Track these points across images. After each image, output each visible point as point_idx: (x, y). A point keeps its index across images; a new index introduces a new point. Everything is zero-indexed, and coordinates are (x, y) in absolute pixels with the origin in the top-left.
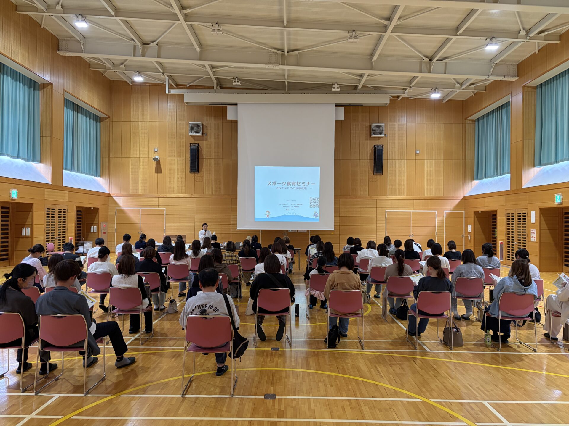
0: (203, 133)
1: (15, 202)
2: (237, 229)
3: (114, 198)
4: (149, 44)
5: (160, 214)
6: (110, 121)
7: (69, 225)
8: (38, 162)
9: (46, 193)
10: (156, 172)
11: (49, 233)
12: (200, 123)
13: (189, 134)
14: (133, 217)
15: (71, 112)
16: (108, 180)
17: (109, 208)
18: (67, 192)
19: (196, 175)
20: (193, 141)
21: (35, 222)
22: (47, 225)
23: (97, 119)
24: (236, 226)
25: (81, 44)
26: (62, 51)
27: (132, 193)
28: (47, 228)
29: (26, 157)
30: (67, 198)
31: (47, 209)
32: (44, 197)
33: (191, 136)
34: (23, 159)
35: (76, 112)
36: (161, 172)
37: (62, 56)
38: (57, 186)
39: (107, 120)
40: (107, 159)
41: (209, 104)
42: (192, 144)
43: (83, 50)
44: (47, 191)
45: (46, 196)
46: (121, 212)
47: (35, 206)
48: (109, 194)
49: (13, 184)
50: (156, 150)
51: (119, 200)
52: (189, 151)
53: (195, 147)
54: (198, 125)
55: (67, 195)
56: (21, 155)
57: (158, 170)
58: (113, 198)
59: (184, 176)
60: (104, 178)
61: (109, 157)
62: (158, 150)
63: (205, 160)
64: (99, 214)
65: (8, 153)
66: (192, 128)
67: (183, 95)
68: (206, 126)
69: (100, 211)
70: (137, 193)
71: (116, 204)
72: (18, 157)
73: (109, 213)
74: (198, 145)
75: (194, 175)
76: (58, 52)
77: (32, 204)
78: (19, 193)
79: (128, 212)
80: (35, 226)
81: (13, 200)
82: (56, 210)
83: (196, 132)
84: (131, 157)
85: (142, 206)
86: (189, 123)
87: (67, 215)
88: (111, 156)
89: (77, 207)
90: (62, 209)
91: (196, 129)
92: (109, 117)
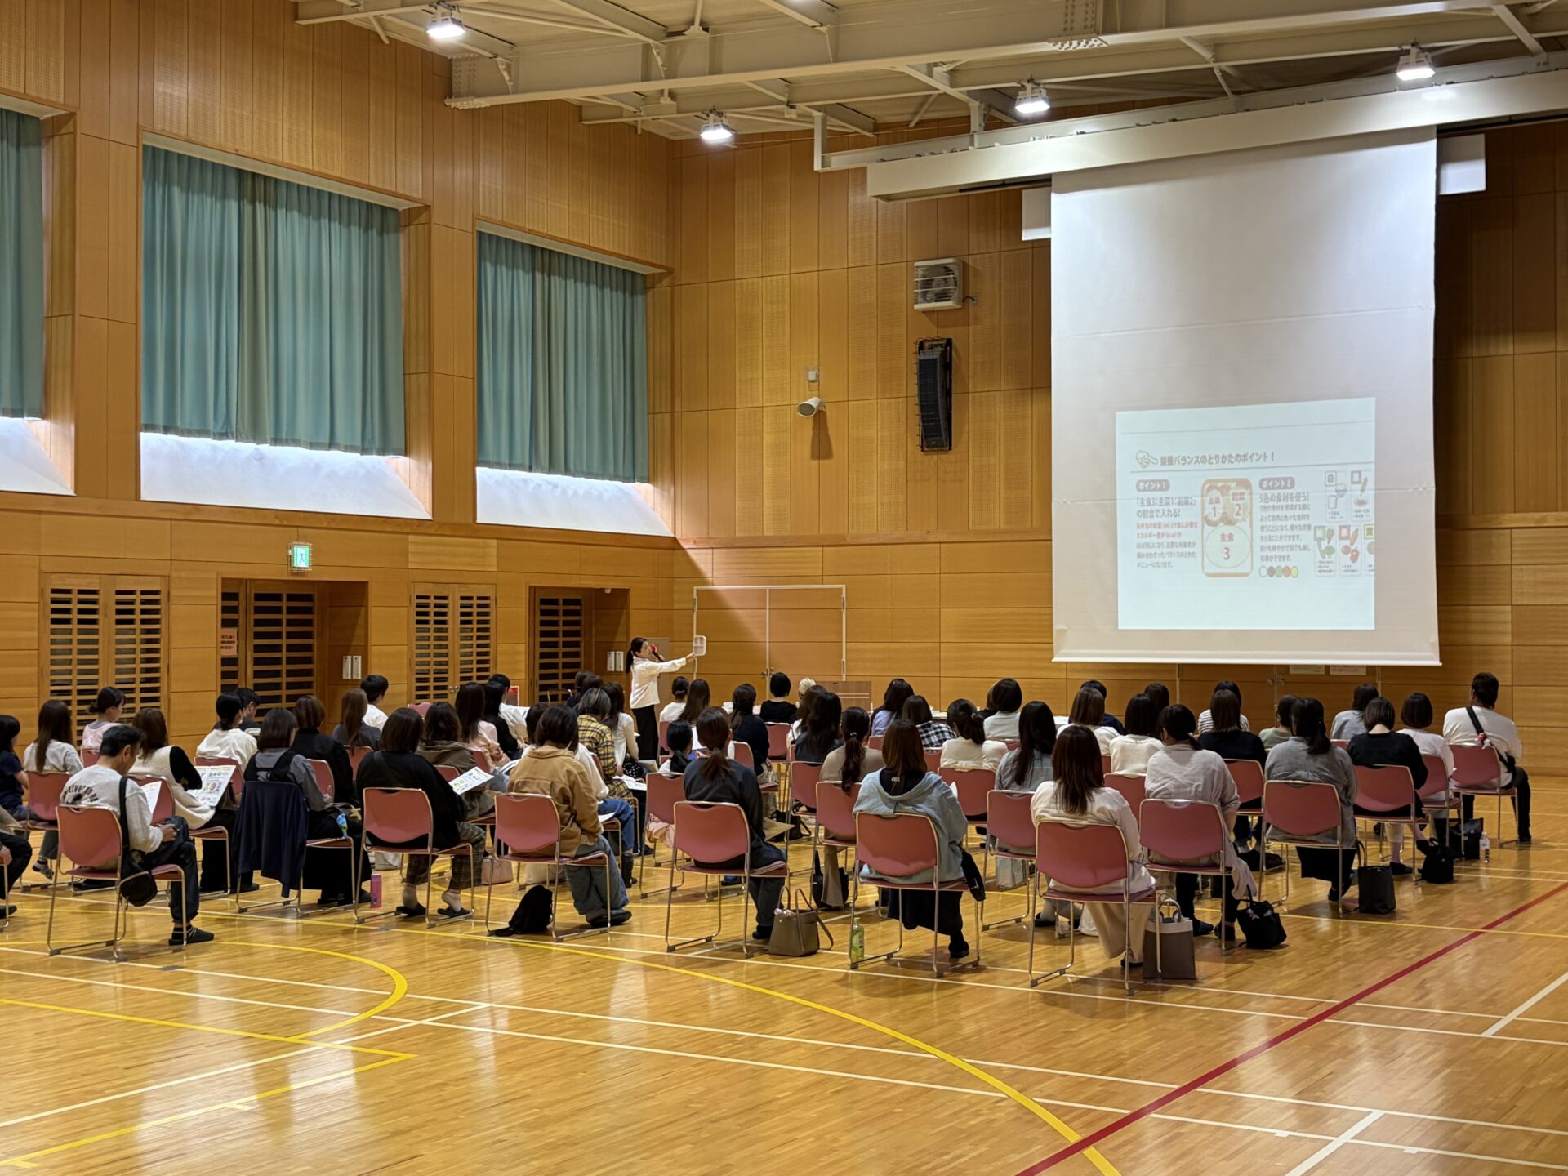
0: (965, 299)
1: (306, 579)
2: (1055, 659)
3: (690, 552)
4: (680, 33)
5: (827, 607)
6: (672, 286)
7: (500, 648)
8: (397, 452)
9: (411, 548)
10: (813, 457)
11: (428, 672)
12: (950, 260)
13: (917, 307)
14: (743, 615)
15: (523, 278)
16: (669, 492)
17: (676, 588)
18: (494, 542)
19: (943, 456)
20: (932, 332)
21: (375, 637)
22: (419, 647)
23: (630, 283)
24: (1051, 650)
25: (501, 67)
26: (459, 96)
27: (743, 535)
28: (420, 655)
29: (358, 443)
30: (494, 561)
31: (418, 597)
32: (407, 562)
33: (925, 312)
34: (349, 448)
35: (543, 273)
36: (828, 455)
37: (463, 110)
38: (455, 524)
39: (665, 282)
40: (667, 417)
41: (961, 191)
42: (927, 344)
43: (510, 84)
44: (416, 543)
45: (411, 558)
46: (711, 599)
47: (373, 592)
48: (674, 539)
49: (298, 527)
50: (812, 376)
51: (703, 559)
52: (915, 369)
53: (936, 354)
54: (946, 269)
55: (494, 551)
56: (340, 436)
57: (822, 448)
58: (687, 555)
59: (902, 464)
60: (660, 483)
61: (672, 412)
62: (818, 376)
63: (973, 397)
64: (628, 609)
65: (297, 437)
66: (927, 284)
67: (864, 169)
68: (975, 270)
69: (634, 601)
70: (759, 534)
71: (697, 575)
72: (332, 445)
73: (676, 606)
74: (949, 342)
75: (935, 457)
76: (448, 102)
77: (364, 585)
78: (314, 554)
79: (732, 603)
80: (374, 650)
81: (297, 574)
82: (449, 602)
83: (942, 296)
84: (738, 406)
85: (770, 579)
86: (917, 264)
87: (493, 614)
88: (677, 408)
89: (533, 590)
90: (475, 595)
91: (938, 286)
92: (670, 271)
